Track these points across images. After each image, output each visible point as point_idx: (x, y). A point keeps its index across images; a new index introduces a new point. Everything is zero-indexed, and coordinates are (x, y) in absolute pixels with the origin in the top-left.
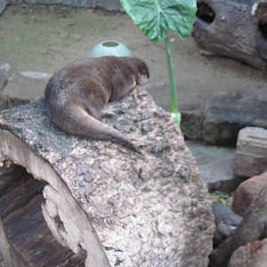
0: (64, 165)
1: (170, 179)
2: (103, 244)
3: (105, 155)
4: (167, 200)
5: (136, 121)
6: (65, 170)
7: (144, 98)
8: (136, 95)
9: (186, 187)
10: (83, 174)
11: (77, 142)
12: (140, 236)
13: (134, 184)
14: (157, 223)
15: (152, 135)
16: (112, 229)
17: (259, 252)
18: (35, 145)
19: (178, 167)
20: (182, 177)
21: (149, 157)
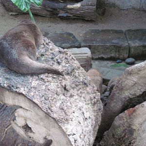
0: (32, 94)
1: (80, 87)
2: (67, 133)
3: (48, 82)
4: (82, 99)
5: (52, 58)
6: (33, 96)
7: (50, 44)
8: (45, 43)
9: (88, 89)
10: (43, 96)
11: (31, 78)
12: (80, 123)
13: (64, 95)
14: (83, 113)
15: (63, 64)
16: (68, 123)
17: (134, 114)
18: (8, 86)
19: (81, 79)
20: (85, 84)
21: (67, 77)
